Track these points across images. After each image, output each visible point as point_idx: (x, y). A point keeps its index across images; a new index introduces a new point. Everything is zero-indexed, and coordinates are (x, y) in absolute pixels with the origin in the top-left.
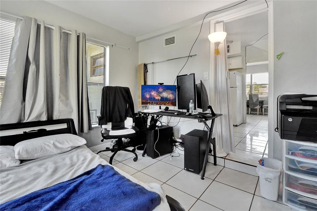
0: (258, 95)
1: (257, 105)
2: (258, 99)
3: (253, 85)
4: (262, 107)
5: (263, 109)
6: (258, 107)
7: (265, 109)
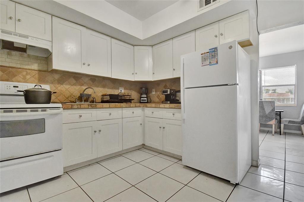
0: (273, 102)
1: (272, 119)
2: (274, 108)
3: (264, 86)
4: (280, 122)
5: (282, 126)
6: (273, 122)
7: (285, 125)
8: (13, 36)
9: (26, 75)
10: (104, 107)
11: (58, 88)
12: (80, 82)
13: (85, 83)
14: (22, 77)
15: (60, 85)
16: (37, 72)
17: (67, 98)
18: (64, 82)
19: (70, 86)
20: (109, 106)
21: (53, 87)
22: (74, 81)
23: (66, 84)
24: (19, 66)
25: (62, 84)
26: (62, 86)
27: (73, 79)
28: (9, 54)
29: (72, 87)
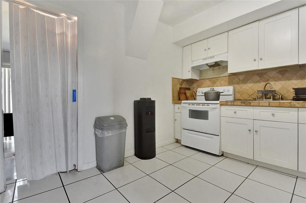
8: (207, 60)
9: (221, 81)
10: (260, 105)
11: (242, 87)
12: (264, 78)
13: (271, 78)
14: (219, 83)
15: (244, 85)
16: (227, 77)
17: (250, 96)
18: (248, 81)
19: (253, 84)
20: (269, 105)
21: (239, 87)
22: (258, 78)
23: (250, 83)
24: (218, 76)
25: (246, 83)
26: (246, 85)
27: (257, 76)
28: (213, 70)
29: (255, 84)
